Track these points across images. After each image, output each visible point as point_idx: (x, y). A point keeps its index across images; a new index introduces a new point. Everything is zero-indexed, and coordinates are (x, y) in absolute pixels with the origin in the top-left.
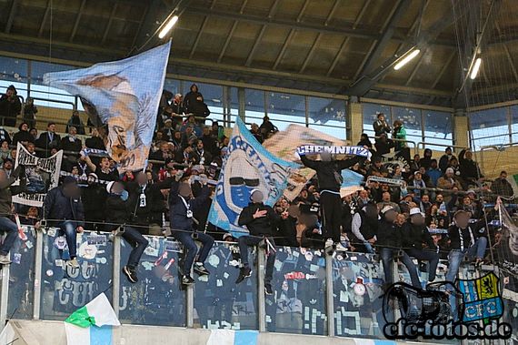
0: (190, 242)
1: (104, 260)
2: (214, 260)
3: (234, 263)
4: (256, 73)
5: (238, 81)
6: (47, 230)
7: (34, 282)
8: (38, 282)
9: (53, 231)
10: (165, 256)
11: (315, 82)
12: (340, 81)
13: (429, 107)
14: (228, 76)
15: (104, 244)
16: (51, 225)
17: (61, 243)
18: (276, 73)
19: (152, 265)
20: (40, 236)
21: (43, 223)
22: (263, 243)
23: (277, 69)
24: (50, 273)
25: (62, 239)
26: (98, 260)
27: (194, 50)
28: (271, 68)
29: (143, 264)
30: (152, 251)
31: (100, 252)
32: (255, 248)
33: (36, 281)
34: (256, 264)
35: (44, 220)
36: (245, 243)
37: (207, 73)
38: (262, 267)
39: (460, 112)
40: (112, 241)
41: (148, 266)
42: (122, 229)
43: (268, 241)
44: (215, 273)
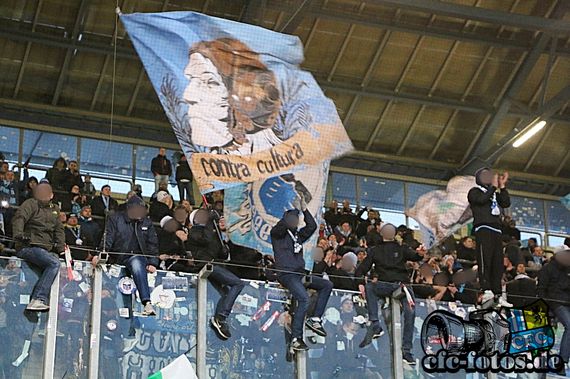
0: (301, 290)
1: (184, 311)
2: (332, 315)
3: (360, 319)
6: (108, 267)
7: (90, 337)
8: (95, 337)
9: (116, 270)
10: (267, 307)
11: (417, 166)
12: (446, 165)
13: (553, 198)
15: (185, 289)
16: (113, 260)
17: (127, 285)
18: (370, 154)
19: (249, 319)
20: (98, 275)
21: (104, 256)
22: (399, 292)
23: (371, 150)
24: (112, 325)
25: (127, 281)
26: (177, 310)
28: (364, 149)
29: (237, 317)
30: (250, 301)
31: (180, 299)
32: (387, 300)
33: (93, 336)
34: (389, 321)
35: (104, 252)
36: (374, 292)
38: (398, 326)
40: (194, 286)
41: (244, 320)
42: (209, 268)
43: (405, 289)
44: (335, 333)
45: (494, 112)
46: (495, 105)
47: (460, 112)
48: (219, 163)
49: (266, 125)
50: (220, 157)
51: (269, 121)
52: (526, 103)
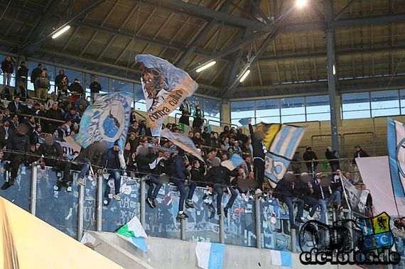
1: (135, 196)
2: (196, 199)
4: (104, 66)
5: (91, 70)
10: (169, 195)
13: (207, 97)
14: (85, 66)
17: (112, 183)
18: (117, 67)
19: (162, 200)
26: (132, 195)
27: (65, 47)
28: (113, 63)
30: (162, 192)
31: (133, 190)
33: (99, 207)
37: (72, 62)
39: (225, 101)
41: (159, 200)
45: (186, 51)
46: (186, 47)
47: (168, 49)
48: (155, 114)
49: (161, 88)
50: (155, 111)
51: (161, 85)
52: (202, 47)
